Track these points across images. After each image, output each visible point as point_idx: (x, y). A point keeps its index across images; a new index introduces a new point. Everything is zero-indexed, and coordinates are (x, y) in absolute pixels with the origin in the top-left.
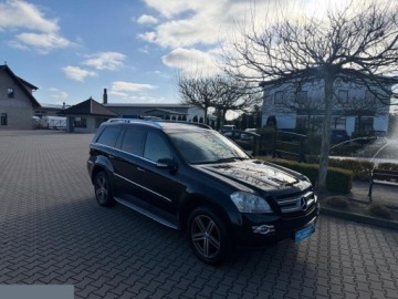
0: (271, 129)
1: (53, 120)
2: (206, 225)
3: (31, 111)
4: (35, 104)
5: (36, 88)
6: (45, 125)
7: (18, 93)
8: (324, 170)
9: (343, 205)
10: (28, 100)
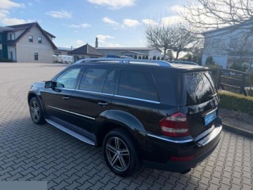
1: (64, 57)
3: (52, 51)
4: (54, 47)
5: (55, 37)
6: (60, 61)
7: (44, 40)
10: (50, 45)
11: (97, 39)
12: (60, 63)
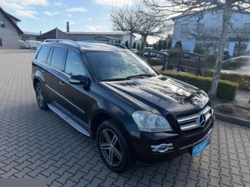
0: (177, 50)
1: (32, 42)
2: (111, 138)
3: (17, 36)
4: (20, 32)
5: (19, 21)
6: (27, 46)
7: (7, 24)
8: (216, 82)
9: (230, 111)
10: (15, 29)
11: (68, 23)
12: (28, 48)
